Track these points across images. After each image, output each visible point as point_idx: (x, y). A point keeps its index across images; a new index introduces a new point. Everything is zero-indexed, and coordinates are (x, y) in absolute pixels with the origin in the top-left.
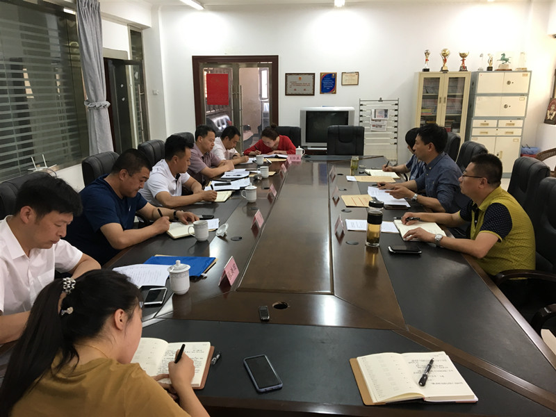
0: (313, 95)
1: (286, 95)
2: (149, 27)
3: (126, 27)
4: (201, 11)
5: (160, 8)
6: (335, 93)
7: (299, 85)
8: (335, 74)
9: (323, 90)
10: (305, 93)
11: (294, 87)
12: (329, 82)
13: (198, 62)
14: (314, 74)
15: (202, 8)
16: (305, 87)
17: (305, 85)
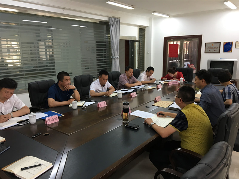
0: (219, 53)
1: (205, 53)
2: (147, 27)
3: (137, 27)
4: (168, 18)
5: (153, 18)
6: (231, 52)
7: (212, 48)
8: (232, 43)
9: (225, 51)
10: (215, 52)
11: (209, 49)
12: (228, 47)
13: (167, 39)
14: (220, 43)
15: (169, 17)
16: (215, 49)
17: (215, 48)
